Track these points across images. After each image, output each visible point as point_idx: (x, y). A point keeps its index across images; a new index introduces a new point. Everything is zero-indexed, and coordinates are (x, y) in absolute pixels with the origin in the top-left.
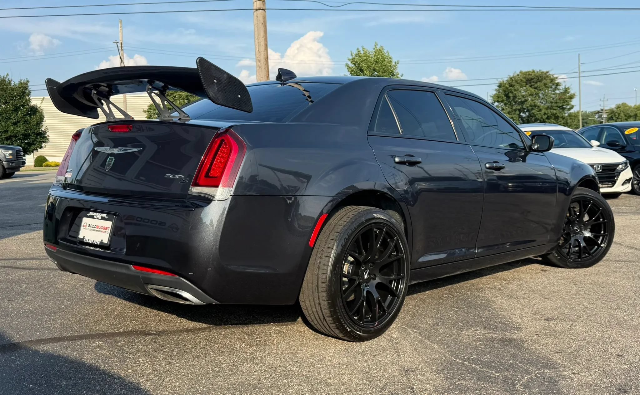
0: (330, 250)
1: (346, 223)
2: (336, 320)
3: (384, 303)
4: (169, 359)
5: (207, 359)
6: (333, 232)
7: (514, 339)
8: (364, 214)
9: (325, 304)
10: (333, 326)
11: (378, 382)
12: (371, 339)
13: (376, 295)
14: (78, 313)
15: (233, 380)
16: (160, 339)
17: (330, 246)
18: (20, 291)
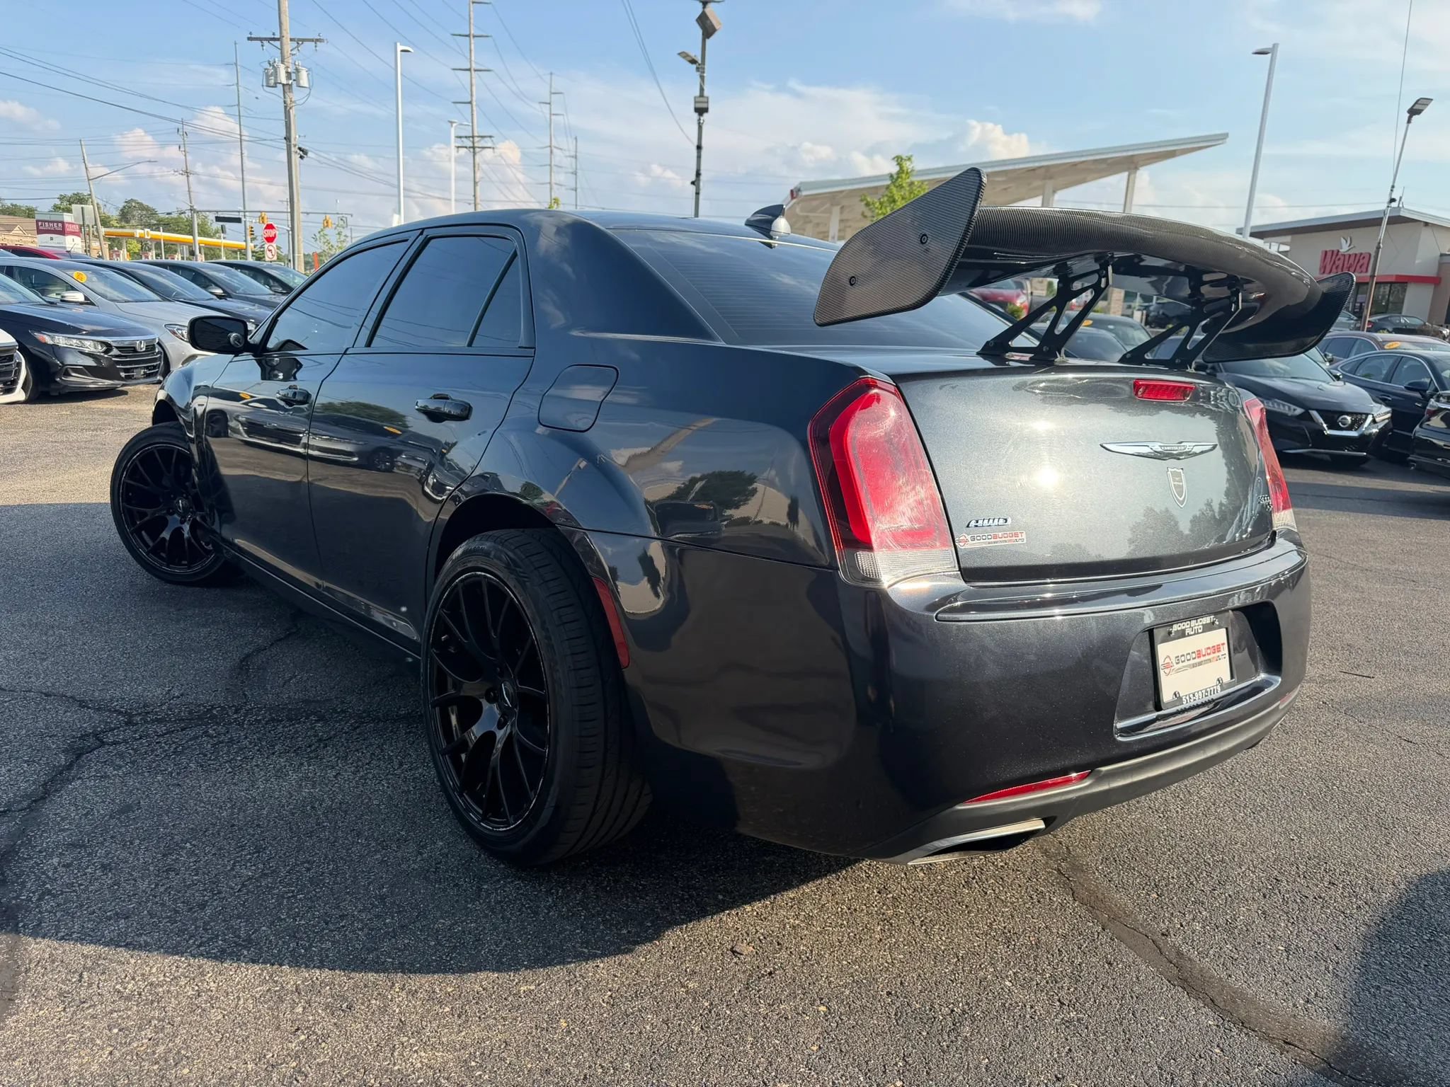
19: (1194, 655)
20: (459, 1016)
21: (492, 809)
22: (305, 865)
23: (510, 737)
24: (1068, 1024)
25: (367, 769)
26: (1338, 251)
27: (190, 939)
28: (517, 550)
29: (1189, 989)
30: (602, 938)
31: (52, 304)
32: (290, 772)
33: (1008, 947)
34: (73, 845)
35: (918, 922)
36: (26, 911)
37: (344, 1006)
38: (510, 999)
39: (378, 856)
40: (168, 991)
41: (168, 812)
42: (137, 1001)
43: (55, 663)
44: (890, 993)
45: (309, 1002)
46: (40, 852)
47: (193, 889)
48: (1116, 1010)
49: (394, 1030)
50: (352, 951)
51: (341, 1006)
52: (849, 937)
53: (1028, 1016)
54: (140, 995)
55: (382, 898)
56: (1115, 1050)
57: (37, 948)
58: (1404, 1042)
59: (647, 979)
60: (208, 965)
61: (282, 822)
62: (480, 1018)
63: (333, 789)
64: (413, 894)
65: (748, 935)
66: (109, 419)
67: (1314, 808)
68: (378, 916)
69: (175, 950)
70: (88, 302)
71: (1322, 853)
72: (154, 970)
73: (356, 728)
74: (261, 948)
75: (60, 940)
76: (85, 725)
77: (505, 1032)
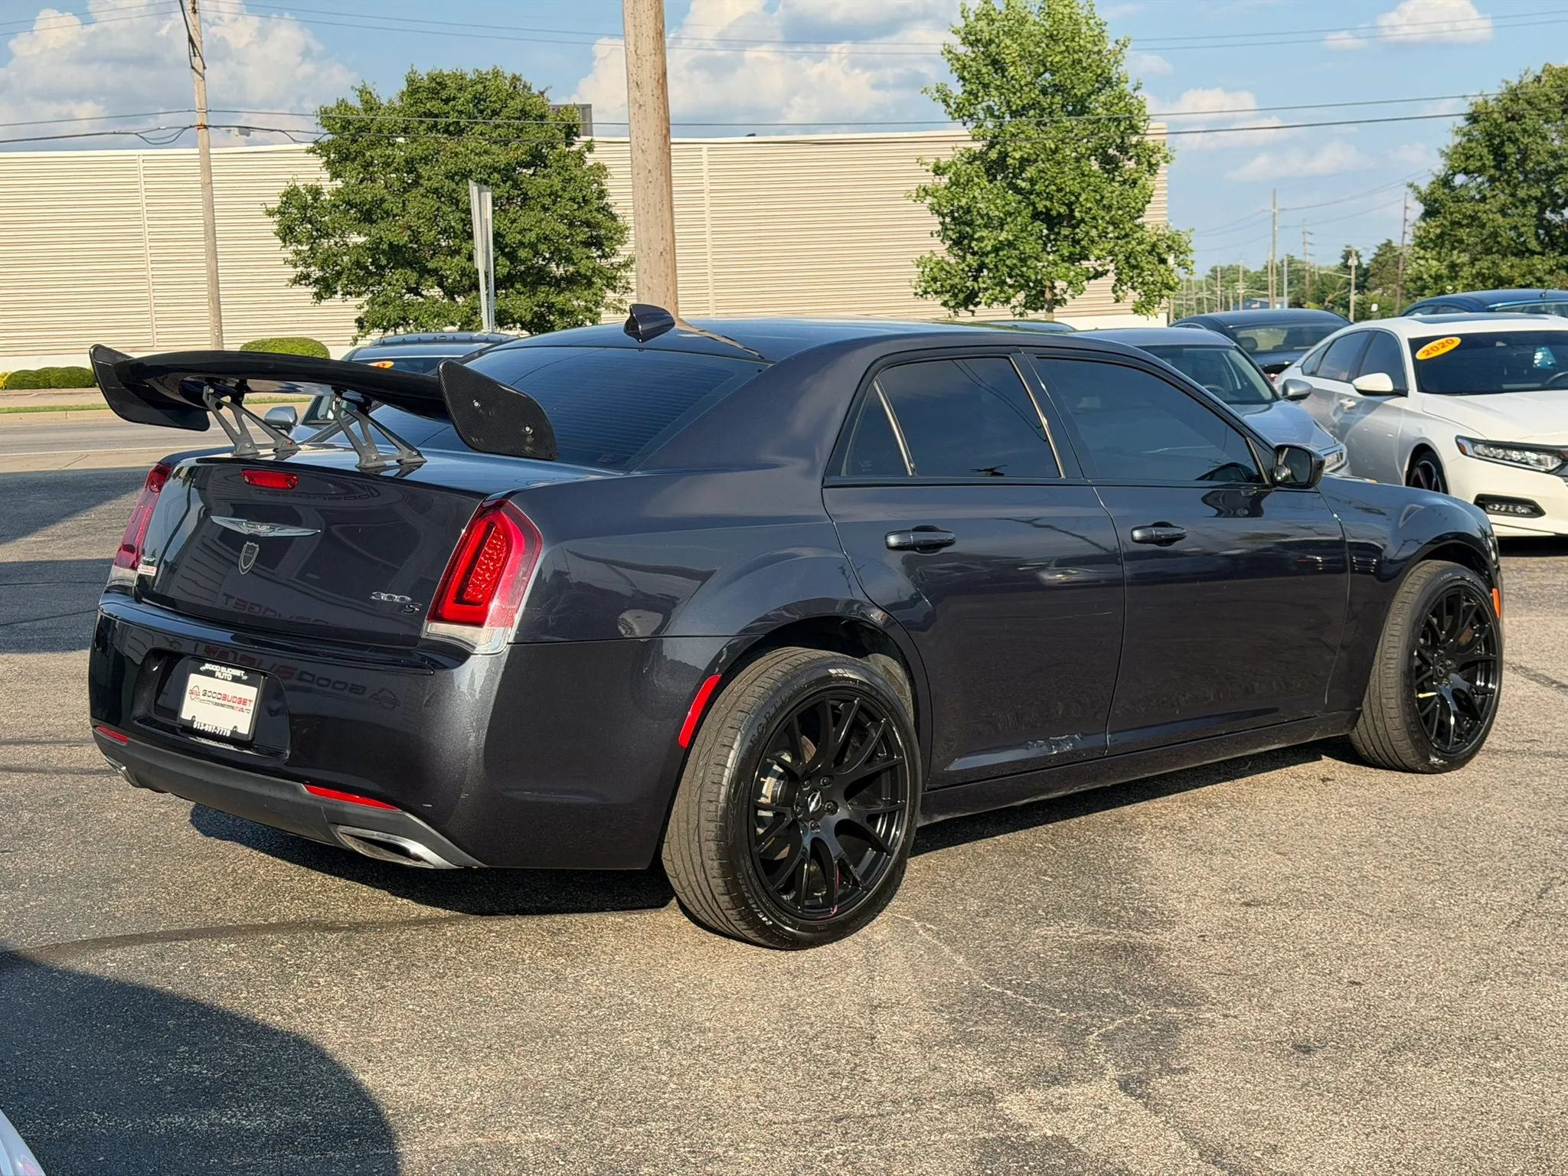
0: (726, 750)
1: (763, 691)
2: (739, 901)
3: (856, 866)
4: (381, 978)
5: (460, 980)
6: (734, 711)
7: (1143, 947)
8: (807, 670)
9: (713, 866)
10: (732, 914)
11: (806, 1028)
12: (821, 944)
13: (835, 848)
14: (170, 880)
15: (510, 1020)
16: (359, 940)
17: (726, 741)
18: (20, 828)
19: (219, 696)
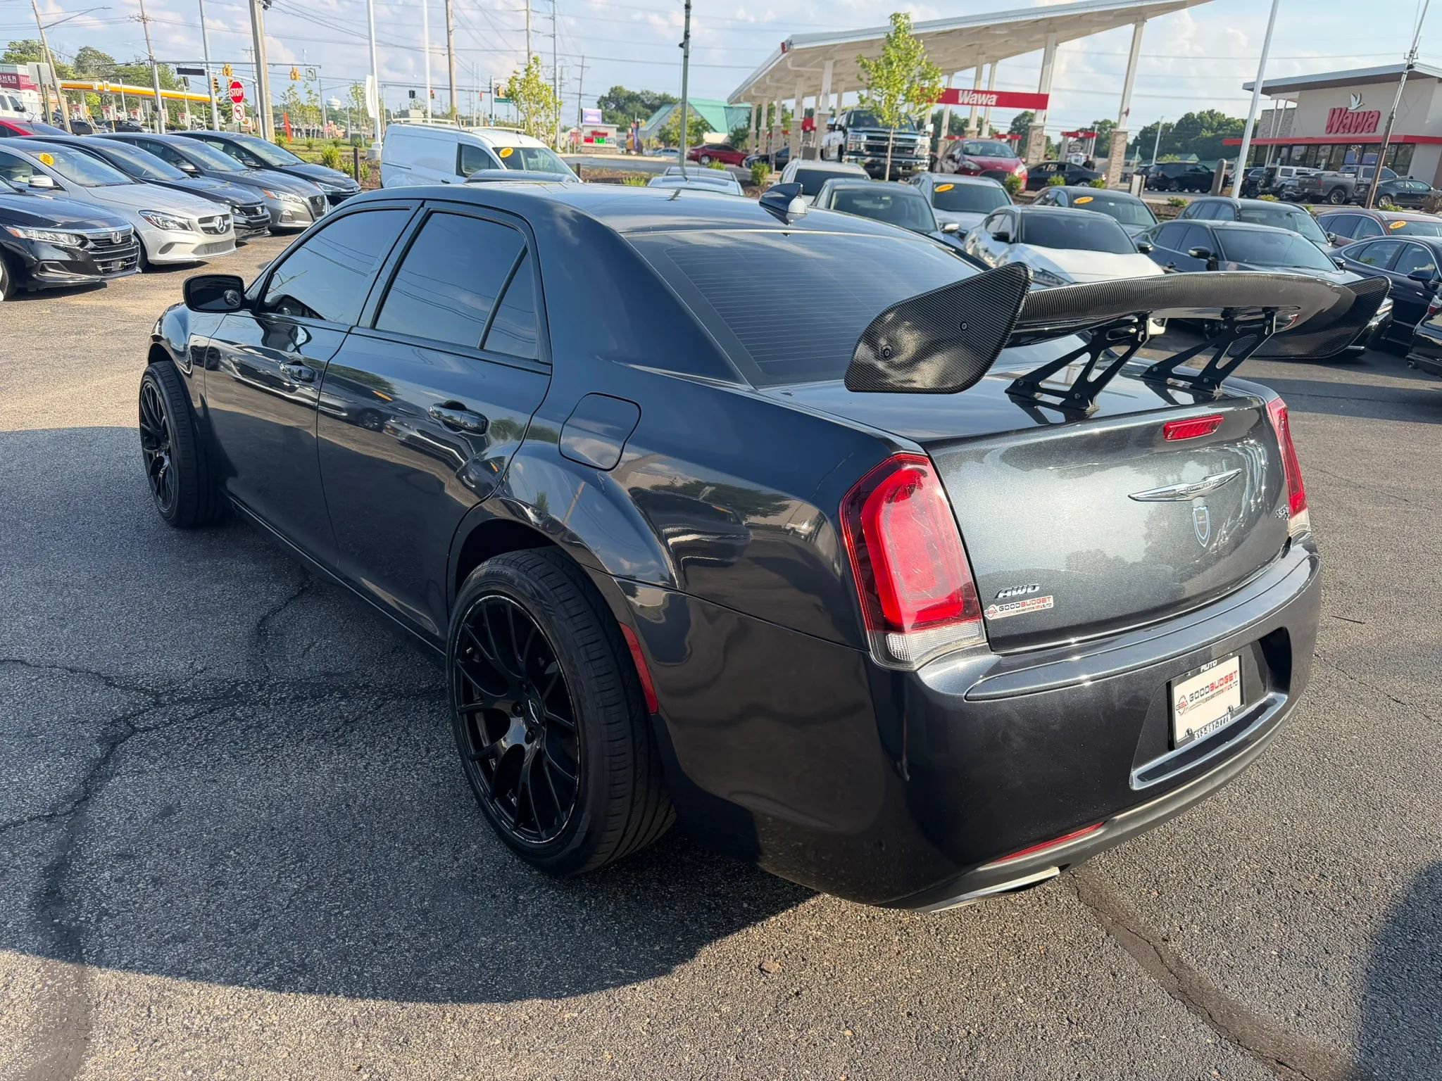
19: (1207, 689)
20: (510, 1050)
21: (523, 817)
22: (348, 875)
23: (539, 755)
24: (1076, 1046)
25: (396, 757)
26: (1347, 109)
27: (247, 965)
28: (540, 581)
29: (1188, 1003)
30: (636, 956)
31: (20, 191)
32: (321, 763)
33: (1018, 958)
34: (122, 856)
35: (933, 931)
36: (87, 935)
37: (401, 1040)
38: (555, 1029)
39: (417, 863)
40: (234, 1027)
41: (209, 814)
42: (206, 1038)
43: (75, 631)
44: (911, 1014)
45: (367, 1036)
46: (91, 864)
47: (243, 907)
48: (1121, 1028)
49: (450, 1067)
50: (402, 976)
51: (398, 1040)
52: (869, 950)
53: (1039, 1037)
54: (208, 1031)
55: (424, 913)
56: (1121, 1075)
57: (103, 978)
58: (1387, 1059)
59: (682, 1003)
60: (268, 995)
61: (319, 825)
62: (529, 1051)
63: (365, 783)
64: (454, 908)
65: (774, 949)
66: (92, 318)
67: (1306, 784)
68: (422, 935)
69: (234, 980)
70: (57, 187)
71: (1313, 840)
72: (217, 1003)
73: (380, 707)
74: (316, 973)
75: (124, 969)
76: (114, 708)
77: (554, 1067)
